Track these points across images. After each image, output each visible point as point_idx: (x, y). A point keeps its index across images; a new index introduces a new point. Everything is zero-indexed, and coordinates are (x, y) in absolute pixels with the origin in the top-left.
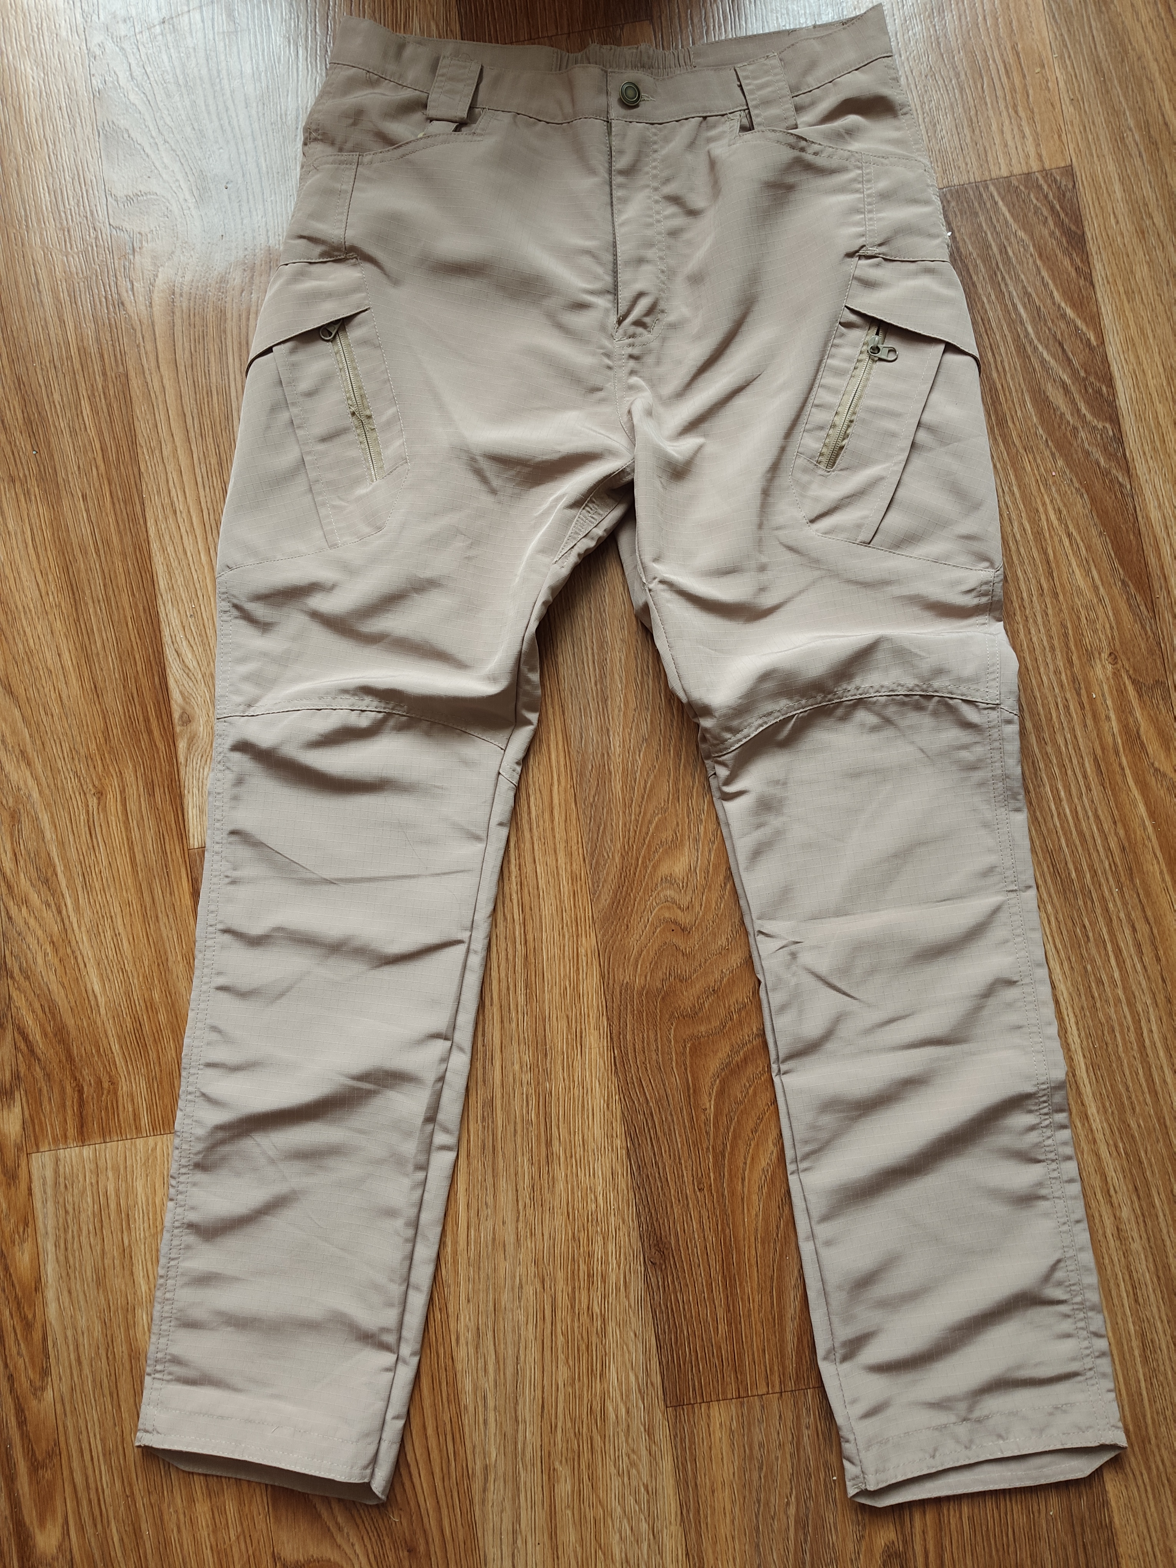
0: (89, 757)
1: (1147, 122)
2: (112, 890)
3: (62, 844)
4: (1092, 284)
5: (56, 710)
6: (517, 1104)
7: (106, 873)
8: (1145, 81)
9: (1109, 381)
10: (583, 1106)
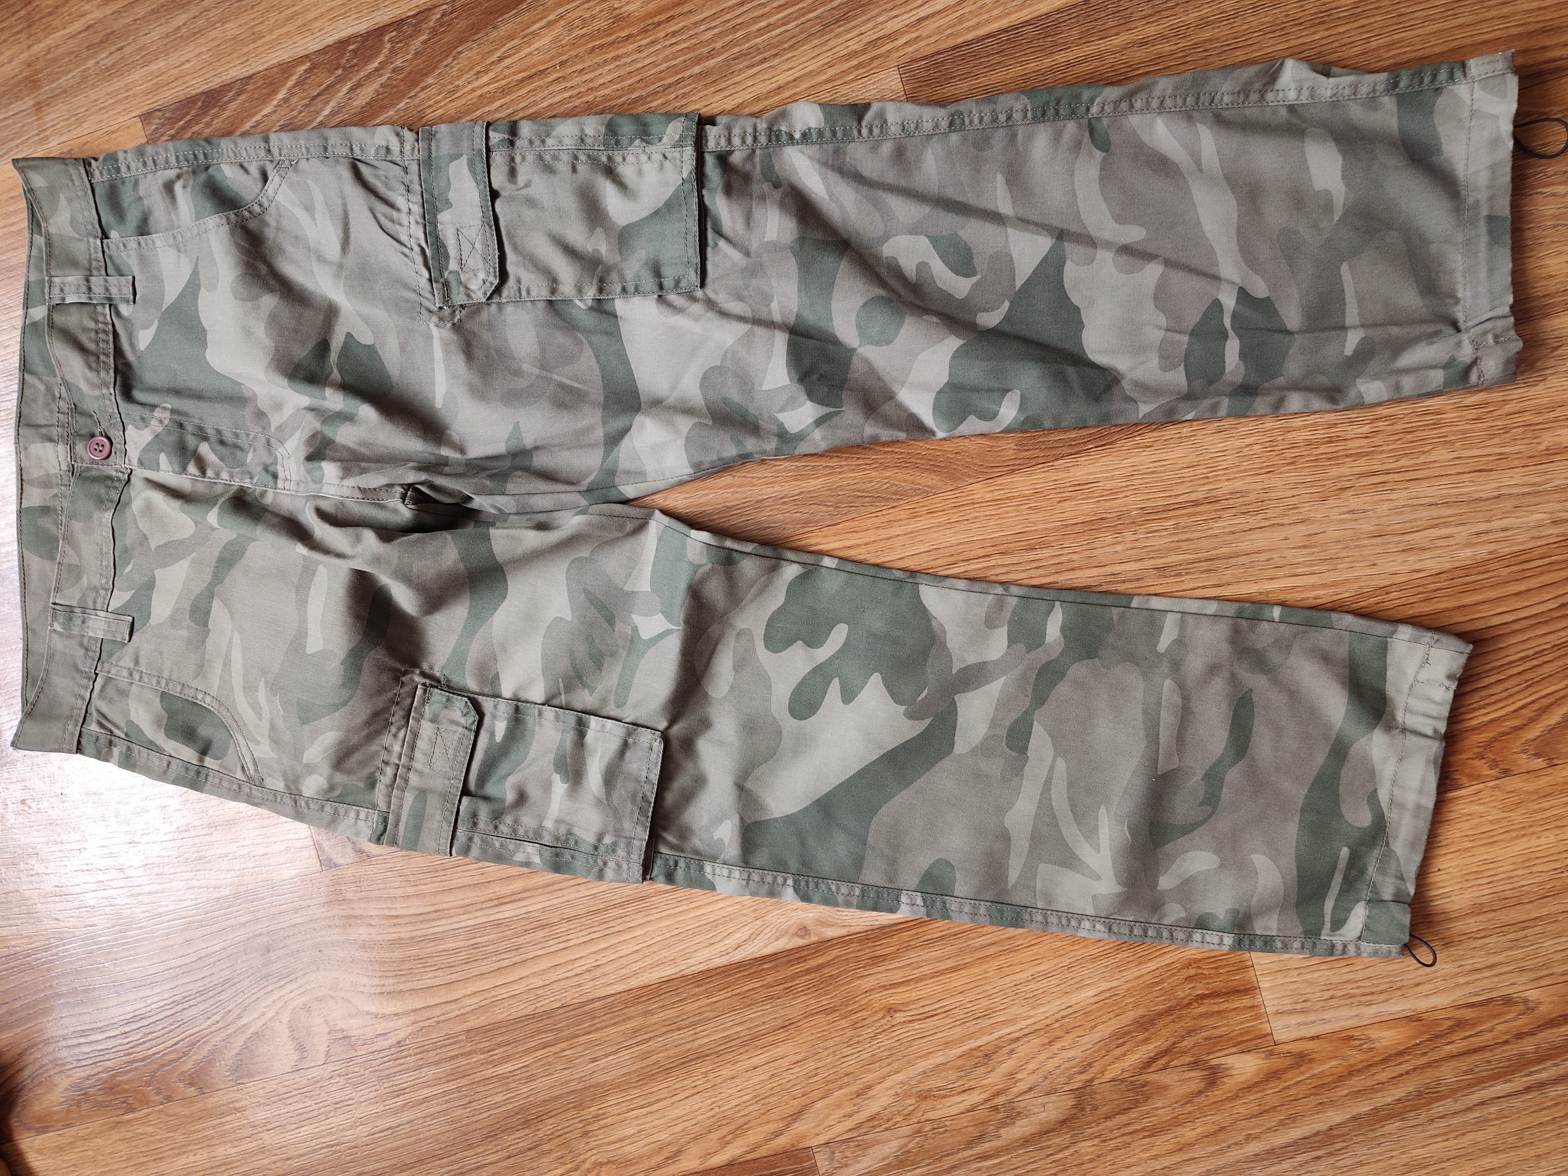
0: (854, 1025)
1: (89, 48)
2: (987, 987)
3: (948, 1044)
4: (250, 77)
5: (811, 1065)
6: (1158, 542)
7: (972, 996)
8: (49, 56)
9: (343, 43)
10: (1152, 473)
